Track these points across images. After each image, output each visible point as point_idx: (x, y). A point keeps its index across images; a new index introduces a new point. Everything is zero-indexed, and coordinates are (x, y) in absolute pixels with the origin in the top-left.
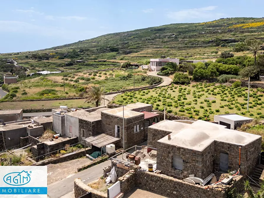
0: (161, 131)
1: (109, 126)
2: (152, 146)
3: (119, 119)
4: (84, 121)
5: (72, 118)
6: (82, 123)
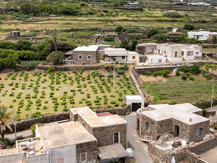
0: (165, 120)
1: (105, 137)
2: (159, 133)
3: (118, 126)
4: (85, 143)
5: (64, 149)
6: (81, 147)
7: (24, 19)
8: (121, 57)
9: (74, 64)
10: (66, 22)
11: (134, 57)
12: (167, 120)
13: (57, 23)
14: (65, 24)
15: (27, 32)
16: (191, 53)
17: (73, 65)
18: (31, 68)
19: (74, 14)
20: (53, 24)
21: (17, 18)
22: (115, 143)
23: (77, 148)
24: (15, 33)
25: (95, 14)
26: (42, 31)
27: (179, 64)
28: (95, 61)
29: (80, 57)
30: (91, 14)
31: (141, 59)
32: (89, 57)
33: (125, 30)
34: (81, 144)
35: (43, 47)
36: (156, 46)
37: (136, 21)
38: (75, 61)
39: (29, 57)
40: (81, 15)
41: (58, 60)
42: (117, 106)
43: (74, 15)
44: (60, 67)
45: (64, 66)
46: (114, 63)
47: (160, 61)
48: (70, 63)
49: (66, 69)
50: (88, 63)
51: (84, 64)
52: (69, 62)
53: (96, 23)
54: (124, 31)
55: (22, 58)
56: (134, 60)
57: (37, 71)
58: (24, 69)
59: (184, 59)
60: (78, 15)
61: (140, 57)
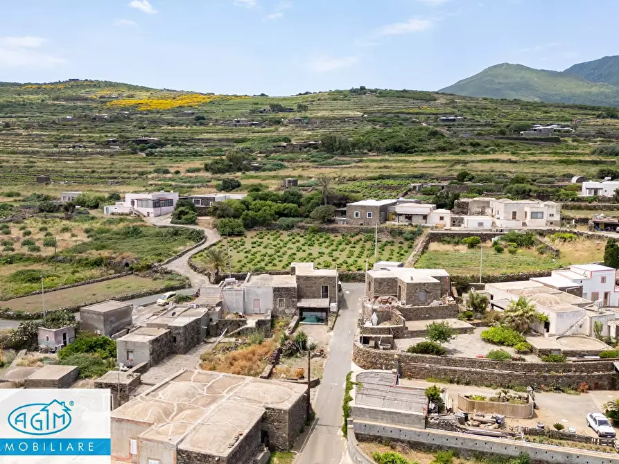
0: (387, 278)
1: (310, 288)
2: (377, 294)
3: (327, 278)
4: (283, 288)
5: (260, 290)
6: (279, 291)
7: (321, 160)
8: (421, 217)
9: (347, 224)
10: (382, 164)
11: (442, 218)
12: (390, 279)
13: (367, 167)
14: (380, 168)
15: (313, 179)
16: (539, 215)
17: (345, 225)
18: (289, 227)
19: (411, 150)
20: (361, 167)
21: (312, 159)
22: (323, 297)
23: (274, 291)
24: (290, 181)
25: (450, 149)
26: (335, 178)
27: (506, 230)
28: (378, 221)
29: (357, 214)
30: (443, 149)
31: (454, 222)
32: (370, 215)
33: (473, 178)
34: (278, 288)
35: (312, 199)
36: (488, 202)
37: (515, 162)
38: (349, 219)
39: (291, 212)
40: (423, 151)
41: (324, 216)
42: (359, 270)
43: (409, 153)
44: (326, 226)
45: (331, 226)
46: (405, 225)
47: (481, 224)
48: (342, 222)
49: (334, 231)
50: (368, 224)
51: (362, 224)
52: (341, 220)
53: (434, 165)
54: (470, 180)
55: (280, 214)
56: (442, 222)
57: (296, 231)
58: (281, 227)
59: (524, 224)
60: (417, 152)
61: (452, 218)
